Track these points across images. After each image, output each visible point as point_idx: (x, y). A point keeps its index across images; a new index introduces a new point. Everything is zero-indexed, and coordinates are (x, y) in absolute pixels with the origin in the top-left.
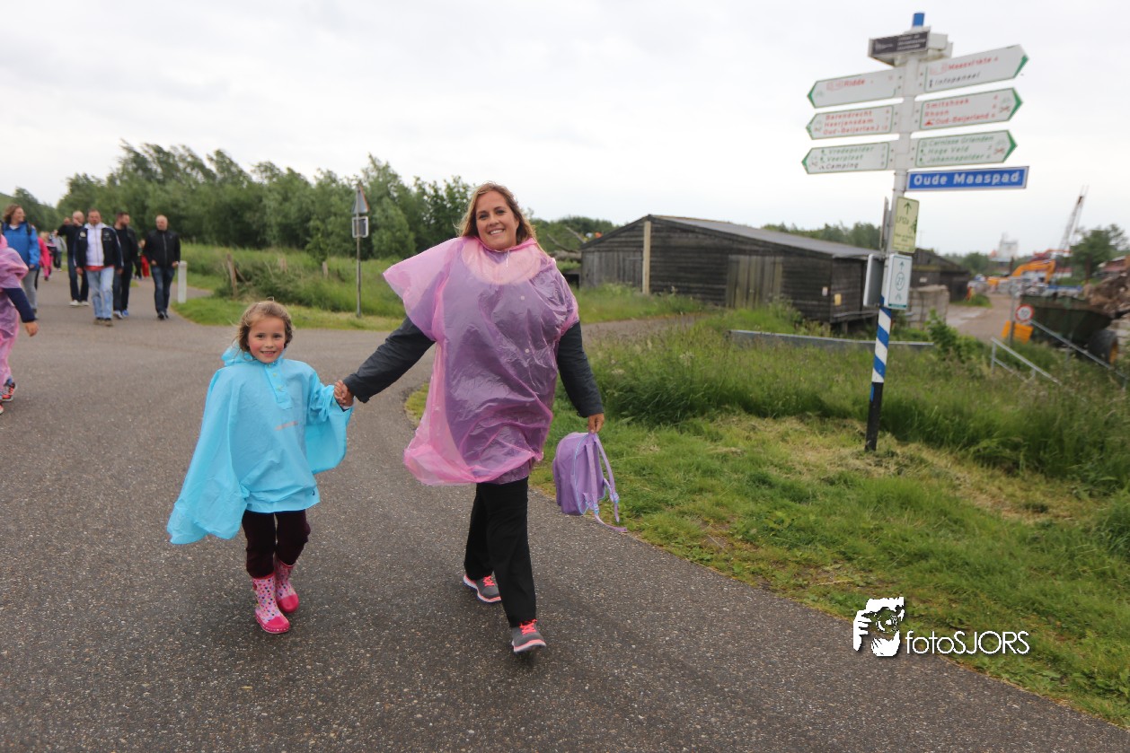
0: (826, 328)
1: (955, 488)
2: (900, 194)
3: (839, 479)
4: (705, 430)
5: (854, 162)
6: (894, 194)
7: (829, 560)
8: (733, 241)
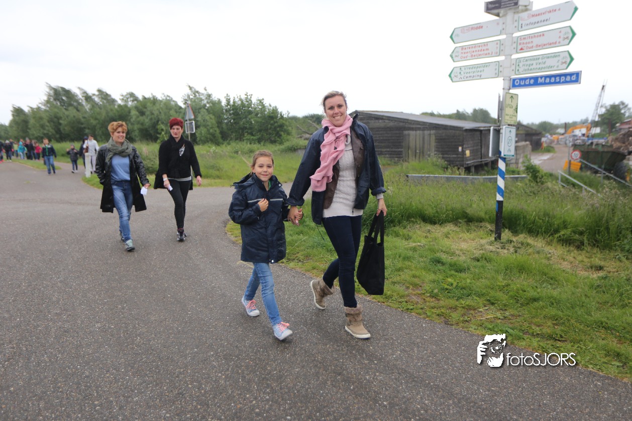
0: (462, 170)
1: (549, 259)
2: (507, 91)
3: (482, 258)
4: (401, 233)
5: (479, 74)
6: (503, 92)
7: (481, 305)
8: (406, 123)
